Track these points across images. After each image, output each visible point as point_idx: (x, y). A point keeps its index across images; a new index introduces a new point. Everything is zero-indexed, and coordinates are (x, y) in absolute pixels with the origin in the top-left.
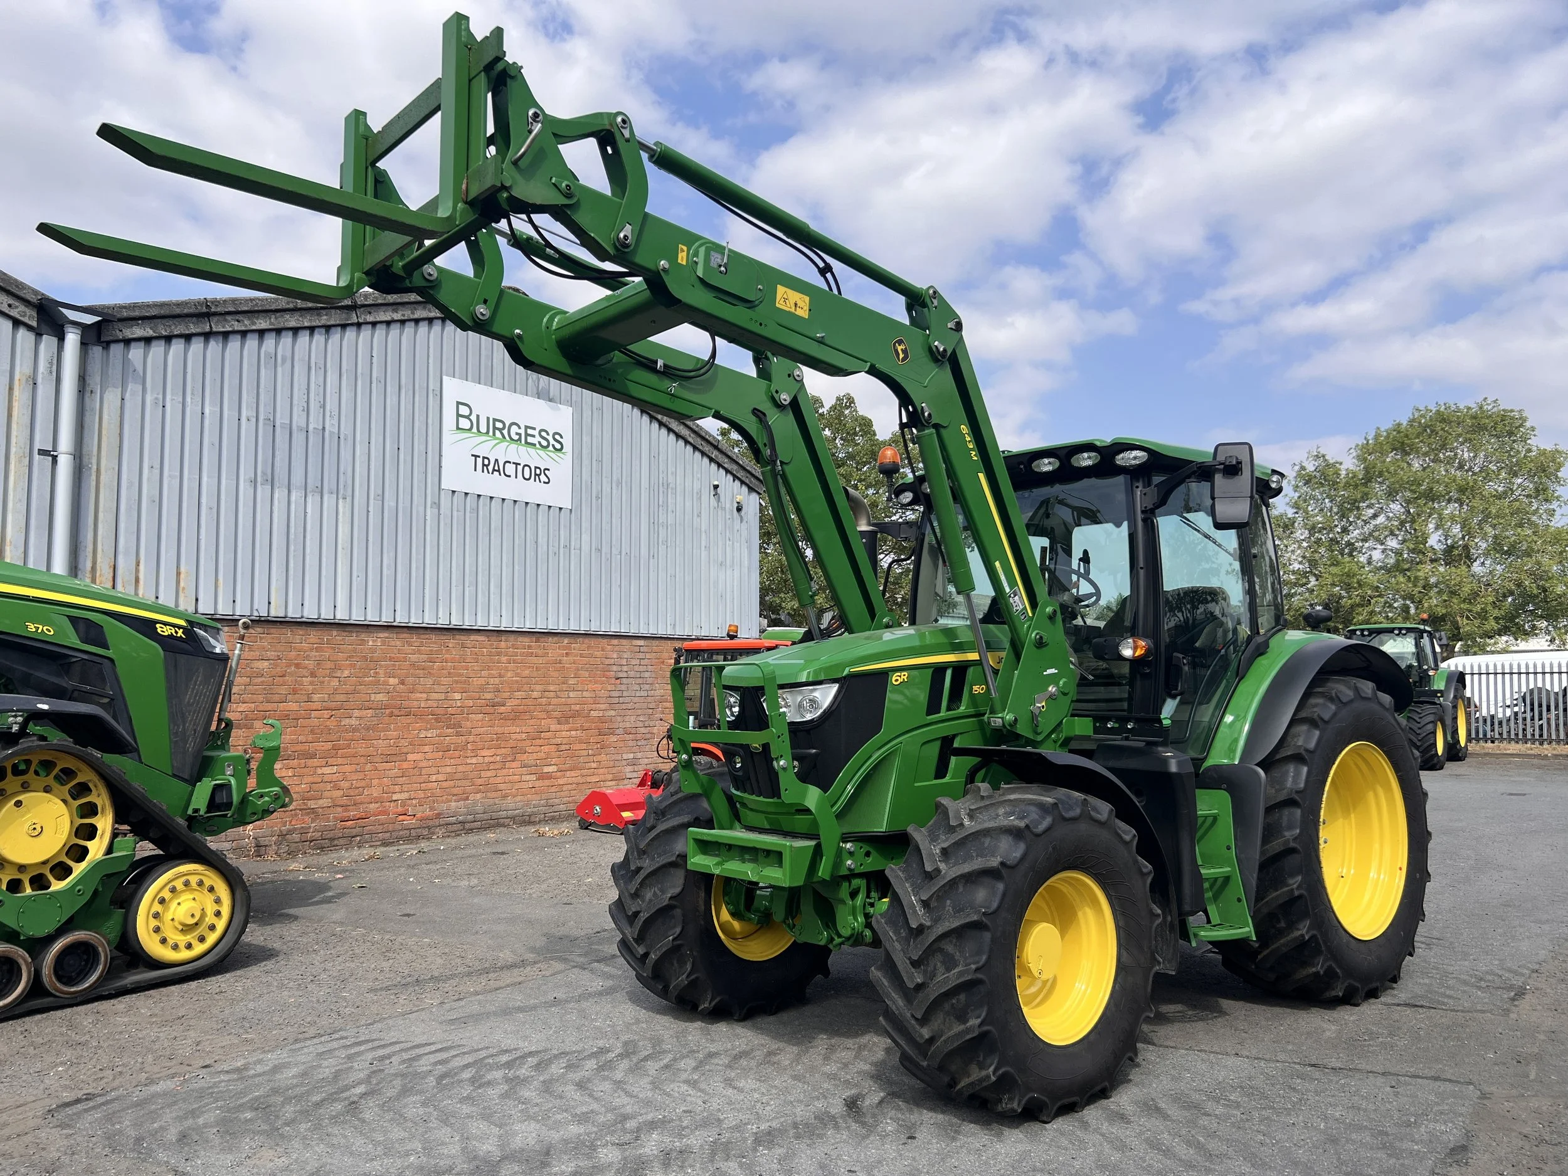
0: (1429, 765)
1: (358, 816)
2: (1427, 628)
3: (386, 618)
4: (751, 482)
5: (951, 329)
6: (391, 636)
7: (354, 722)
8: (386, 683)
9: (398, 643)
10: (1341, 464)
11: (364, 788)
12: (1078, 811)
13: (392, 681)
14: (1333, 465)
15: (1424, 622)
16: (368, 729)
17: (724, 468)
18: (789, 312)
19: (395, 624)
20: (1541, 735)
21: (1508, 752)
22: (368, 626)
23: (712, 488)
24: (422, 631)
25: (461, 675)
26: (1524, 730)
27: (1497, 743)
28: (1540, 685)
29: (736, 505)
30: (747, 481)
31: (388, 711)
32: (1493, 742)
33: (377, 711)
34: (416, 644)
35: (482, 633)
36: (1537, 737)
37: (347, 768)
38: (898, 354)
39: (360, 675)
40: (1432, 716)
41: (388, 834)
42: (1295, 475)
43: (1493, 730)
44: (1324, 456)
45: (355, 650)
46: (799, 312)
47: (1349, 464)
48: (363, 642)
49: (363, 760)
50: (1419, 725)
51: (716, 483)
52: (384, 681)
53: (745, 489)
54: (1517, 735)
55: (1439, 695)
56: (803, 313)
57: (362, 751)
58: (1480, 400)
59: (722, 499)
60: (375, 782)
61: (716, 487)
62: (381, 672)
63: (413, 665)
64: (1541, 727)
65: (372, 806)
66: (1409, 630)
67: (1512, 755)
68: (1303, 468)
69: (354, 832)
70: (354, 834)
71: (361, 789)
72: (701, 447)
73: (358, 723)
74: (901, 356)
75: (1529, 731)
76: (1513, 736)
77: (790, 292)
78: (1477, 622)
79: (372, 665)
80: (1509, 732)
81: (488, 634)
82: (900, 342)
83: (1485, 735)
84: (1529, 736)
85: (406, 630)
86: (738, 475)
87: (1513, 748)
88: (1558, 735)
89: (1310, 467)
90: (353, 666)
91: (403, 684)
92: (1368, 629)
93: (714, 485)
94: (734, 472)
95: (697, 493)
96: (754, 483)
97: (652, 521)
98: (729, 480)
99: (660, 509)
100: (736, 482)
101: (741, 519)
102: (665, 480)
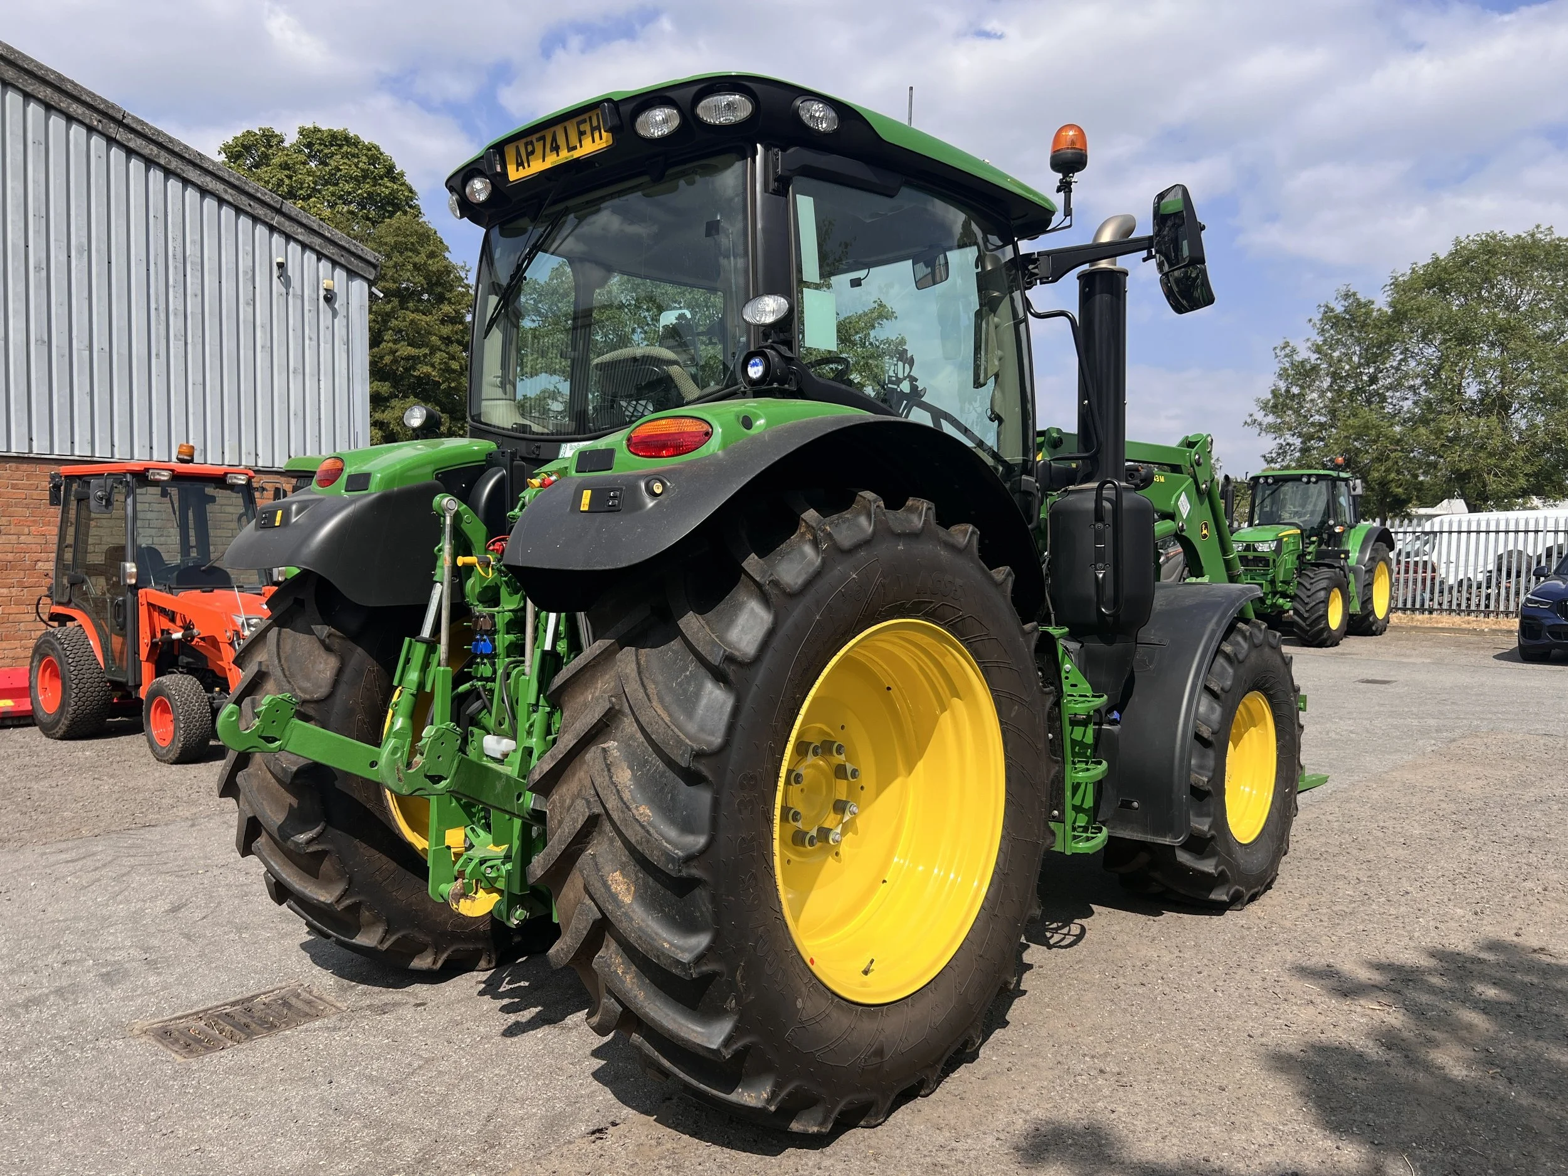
0: (1317, 642)
2: (1343, 475)
4: (350, 263)
10: (1373, 303)
14: (1365, 305)
15: (1337, 468)
17: (297, 241)
20: (1487, 606)
21: (1440, 625)
23: (275, 268)
26: (1469, 599)
27: (1435, 615)
28: (1521, 547)
29: (322, 293)
30: (342, 261)
32: (1431, 613)
36: (1482, 607)
40: (1326, 581)
42: (1320, 316)
43: (1431, 600)
44: (1354, 294)
47: (1382, 302)
50: (1309, 593)
51: (280, 260)
53: (340, 274)
54: (1459, 605)
55: (1343, 556)
58: (1531, 228)
59: (295, 282)
61: (281, 266)
64: (1488, 597)
66: (1320, 477)
67: (1442, 629)
68: (1330, 310)
72: (248, 209)
75: (1474, 600)
76: (1454, 607)
78: (1504, 480)
80: (1450, 602)
83: (1423, 604)
84: (1473, 607)
86: (325, 252)
87: (1446, 620)
88: (1507, 607)
89: (1339, 308)
92: (1273, 476)
93: (278, 264)
94: (317, 248)
95: (245, 273)
96: (358, 265)
97: (153, 306)
98: (309, 258)
99: (171, 290)
100: (323, 261)
101: (335, 314)
102: (180, 250)
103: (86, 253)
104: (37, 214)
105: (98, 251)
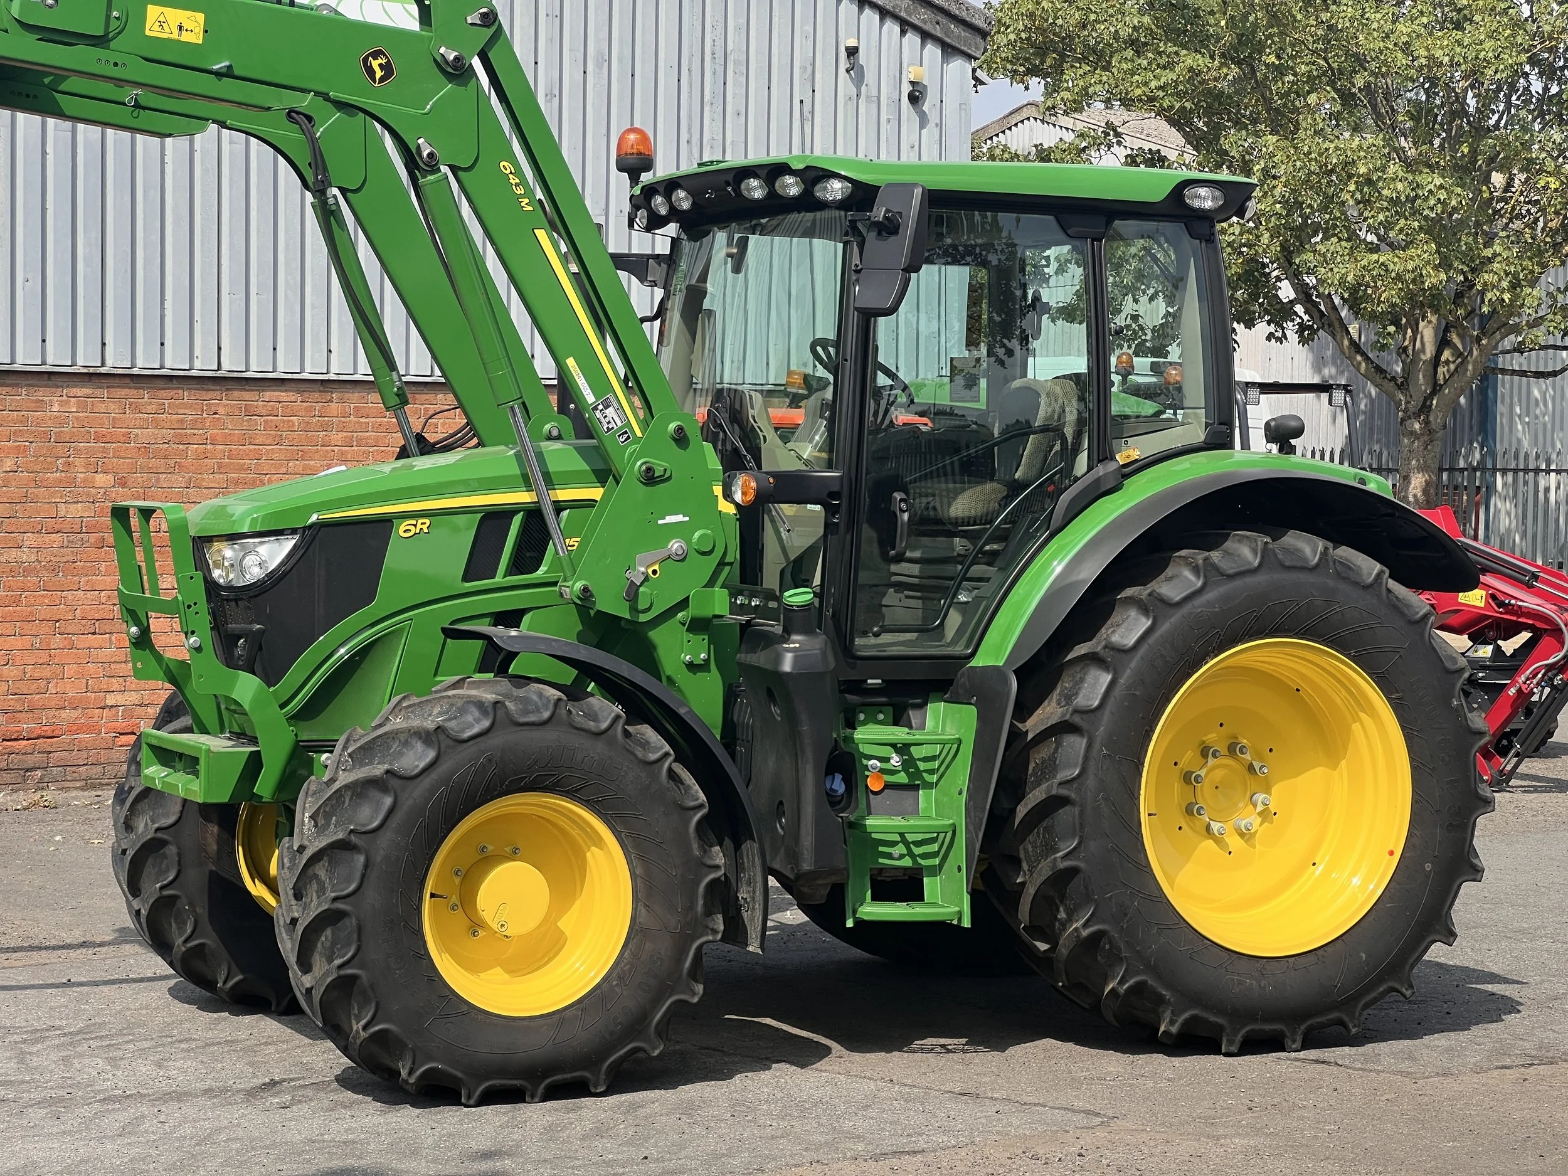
1: (38, 732)
3: (87, 359)
4: (948, 32)
5: (472, 24)
6: (98, 392)
7: (25, 556)
8: (89, 484)
9: (112, 406)
11: (48, 681)
12: (546, 715)
13: (101, 479)
16: (54, 570)
17: (874, 6)
18: (169, 40)
19: (103, 370)
22: (50, 374)
23: (843, 54)
24: (160, 383)
25: (241, 469)
29: (906, 89)
30: (938, 32)
31: (93, 537)
33: (72, 537)
34: (149, 409)
35: (288, 386)
37: (17, 642)
38: (371, 72)
39: (37, 468)
41: (99, 769)
45: (24, 421)
46: (186, 37)
48: (41, 406)
49: (46, 628)
51: (852, 42)
52: (84, 480)
53: (933, 51)
56: (195, 37)
57: (44, 611)
59: (870, 77)
60: (69, 670)
61: (852, 52)
62: (78, 462)
63: (144, 449)
65: (64, 714)
69: (30, 761)
70: (30, 765)
71: (43, 683)
73: (33, 558)
74: (379, 74)
77: (168, 11)
79: (60, 449)
81: (303, 386)
82: (376, 55)
85: (127, 381)
86: (914, 19)
90: (21, 451)
91: (124, 485)
93: (847, 49)
94: (903, 14)
95: (803, 68)
96: (959, 36)
97: (684, 137)
98: (890, 32)
99: (707, 108)
100: (909, 35)
101: (923, 121)
102: (720, 43)
103: (606, 64)
104: (550, 14)
105: (620, 60)
